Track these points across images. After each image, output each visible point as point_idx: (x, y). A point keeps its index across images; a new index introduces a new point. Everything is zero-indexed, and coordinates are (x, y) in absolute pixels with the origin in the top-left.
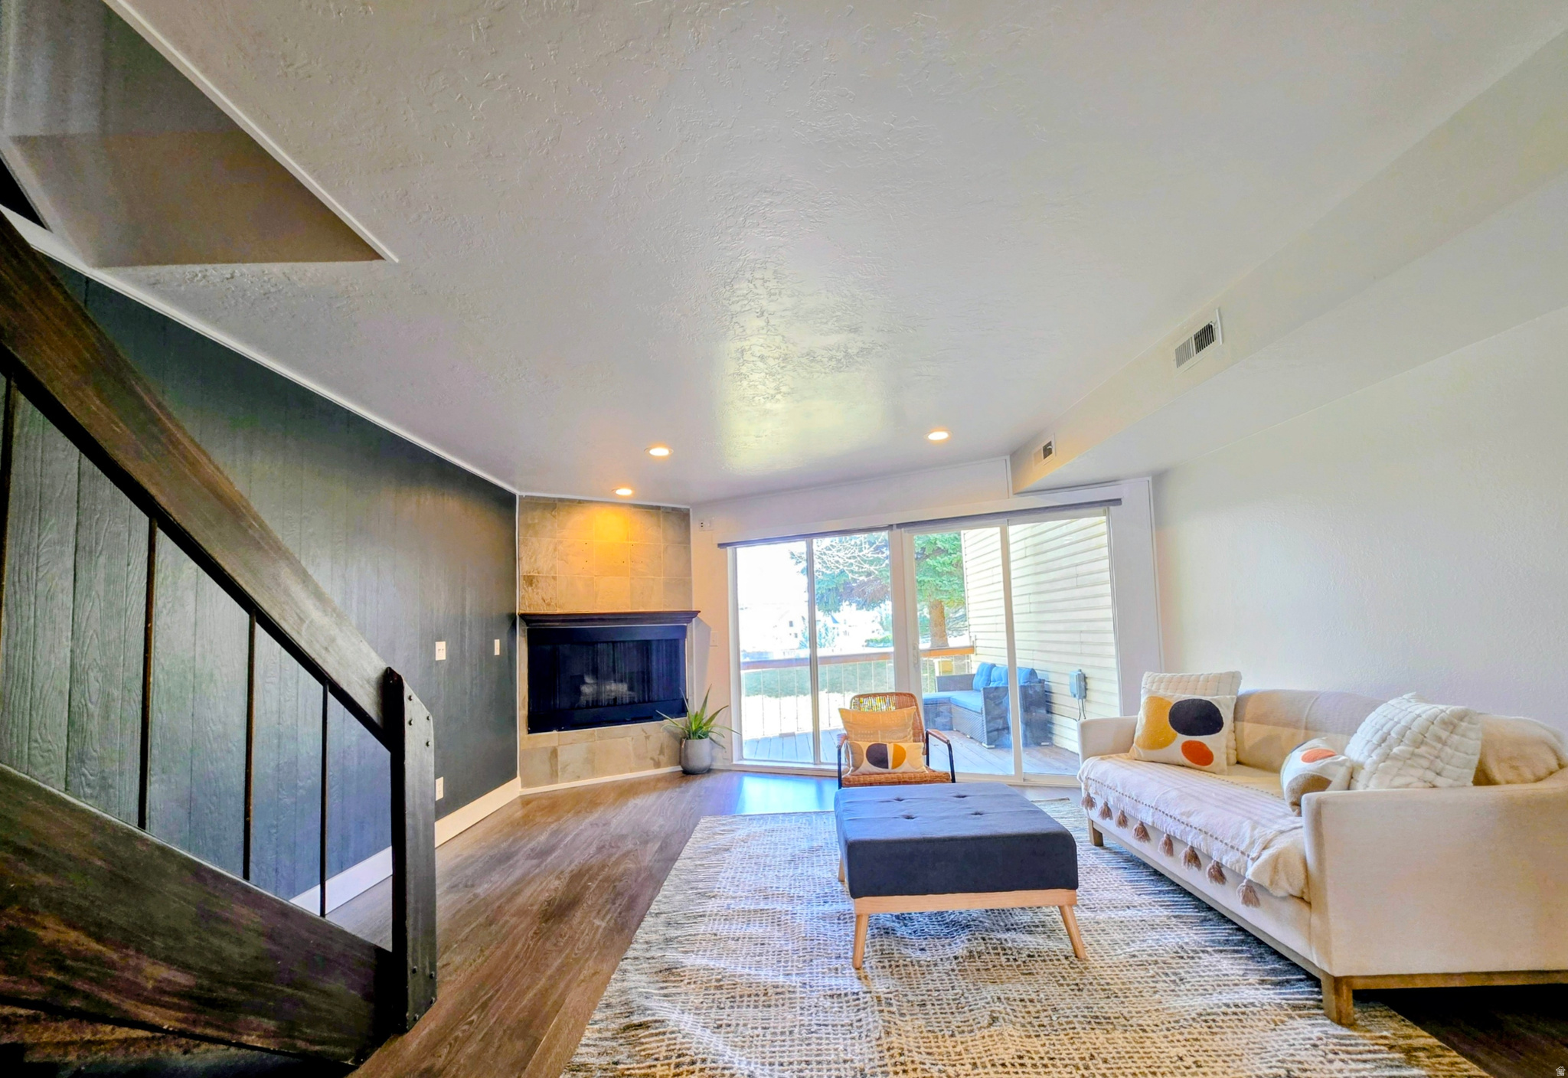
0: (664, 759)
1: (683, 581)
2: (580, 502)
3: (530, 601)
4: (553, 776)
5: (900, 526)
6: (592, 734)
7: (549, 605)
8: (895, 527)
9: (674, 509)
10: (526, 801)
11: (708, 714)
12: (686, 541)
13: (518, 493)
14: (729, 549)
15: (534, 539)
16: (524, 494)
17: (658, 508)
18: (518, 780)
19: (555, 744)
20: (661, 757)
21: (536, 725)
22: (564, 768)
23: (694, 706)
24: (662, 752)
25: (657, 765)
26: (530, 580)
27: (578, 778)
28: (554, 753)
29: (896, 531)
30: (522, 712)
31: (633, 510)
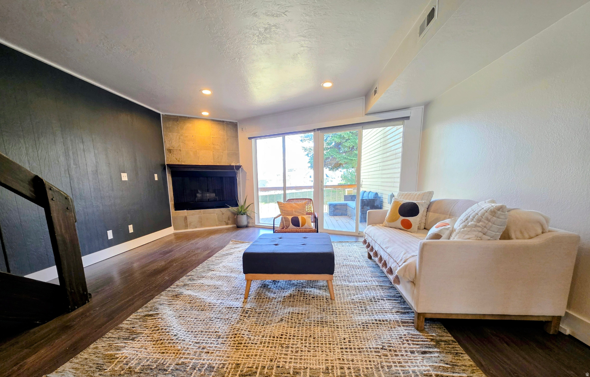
0: (230, 222)
1: (236, 154)
2: (189, 118)
3: (170, 159)
4: (186, 227)
5: (318, 129)
6: (200, 212)
7: (179, 161)
8: (316, 130)
9: (230, 122)
10: (175, 234)
11: (247, 205)
12: (237, 137)
13: (161, 113)
14: (253, 140)
15: (170, 134)
16: (164, 114)
17: (223, 121)
18: (172, 227)
19: (186, 215)
20: (229, 221)
21: (178, 207)
22: (190, 224)
23: (241, 202)
24: (229, 219)
25: (227, 224)
26: (170, 151)
27: (196, 227)
28: (186, 218)
29: (317, 132)
30: (171, 203)
31: (212, 122)
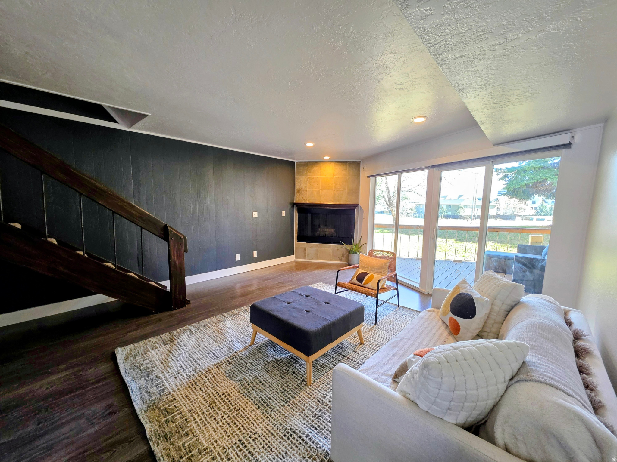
0: (343, 258)
1: (356, 192)
2: (316, 162)
3: (299, 199)
4: (305, 257)
5: (433, 166)
6: (318, 246)
7: (304, 200)
8: (431, 167)
9: (353, 162)
10: (296, 262)
11: (361, 244)
12: (358, 175)
13: (295, 161)
14: (372, 179)
15: (300, 177)
16: (297, 161)
17: (347, 162)
18: (294, 256)
19: (305, 246)
20: (342, 258)
21: (300, 239)
22: (308, 255)
23: (356, 240)
24: (343, 255)
25: (341, 260)
26: (299, 191)
27: (313, 259)
28: (305, 249)
29: (432, 170)
30: (296, 235)
31: (336, 163)
